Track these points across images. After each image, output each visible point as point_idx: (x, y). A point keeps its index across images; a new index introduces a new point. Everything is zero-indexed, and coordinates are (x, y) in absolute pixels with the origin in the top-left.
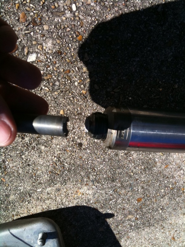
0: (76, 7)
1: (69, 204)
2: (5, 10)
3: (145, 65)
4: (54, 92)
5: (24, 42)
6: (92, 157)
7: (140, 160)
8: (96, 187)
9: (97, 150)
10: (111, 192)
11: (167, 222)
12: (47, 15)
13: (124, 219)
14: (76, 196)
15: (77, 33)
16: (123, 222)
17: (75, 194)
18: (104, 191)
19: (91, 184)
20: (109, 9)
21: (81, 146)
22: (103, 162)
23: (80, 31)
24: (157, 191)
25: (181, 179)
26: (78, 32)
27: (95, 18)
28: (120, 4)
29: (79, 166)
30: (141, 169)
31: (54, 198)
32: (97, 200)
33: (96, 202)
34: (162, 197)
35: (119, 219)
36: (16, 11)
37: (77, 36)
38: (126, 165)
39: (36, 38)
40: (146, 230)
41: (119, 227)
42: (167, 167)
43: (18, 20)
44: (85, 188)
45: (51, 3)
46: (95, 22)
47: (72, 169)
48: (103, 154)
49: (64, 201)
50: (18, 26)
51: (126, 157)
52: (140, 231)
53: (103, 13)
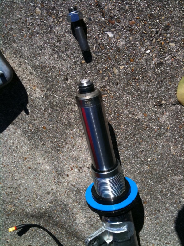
0: (149, 53)
1: (24, 83)
2: (133, 11)
3: (129, 104)
4: (94, 53)
5: (118, 27)
7: (70, 120)
8: (43, 98)
9: (67, 91)
10: (43, 108)
11: (36, 151)
12: (138, 37)
13: (28, 122)
14: (32, 86)
15: (134, 57)
16: (25, 122)
17: (33, 85)
19: (43, 93)
20: (154, 73)
21: (66, 80)
22: (61, 97)
23: (136, 59)
24: (54, 137)
25: (67, 149)
27: (146, 66)
28: (159, 78)
29: (53, 82)
31: (25, 73)
32: (34, 101)
34: (51, 142)
35: (27, 119)
36: (135, 18)
37: (132, 58)
38: (64, 112)
39: (122, 34)
40: (25, 139)
41: (21, 121)
42: (71, 138)
43: (130, 20)
44: (40, 91)
45: (146, 37)
46: (144, 66)
47: (49, 79)
48: (66, 96)
49: (25, 80)
50: (126, 21)
51: (69, 110)
52: (24, 135)
53: (151, 70)
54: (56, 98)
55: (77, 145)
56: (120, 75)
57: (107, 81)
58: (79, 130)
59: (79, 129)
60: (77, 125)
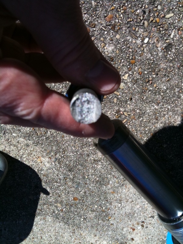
0: (148, 41)
1: (26, 161)
2: (103, 4)
3: (158, 115)
5: (96, 33)
6: (71, 143)
7: (100, 173)
8: (55, 165)
9: (79, 141)
10: (62, 177)
11: (80, 231)
12: (125, 30)
13: (53, 203)
16: (51, 205)
17: (36, 158)
18: (58, 172)
19: (53, 160)
20: (167, 61)
22: (75, 152)
23: (137, 57)
24: (93, 203)
25: (115, 210)
26: (135, 57)
27: (153, 59)
28: (176, 64)
29: (57, 141)
30: (96, 179)
31: (19, 149)
32: (47, 175)
33: (45, 175)
34: (92, 211)
35: (51, 200)
36: (109, 10)
37: (132, 59)
38: (88, 167)
39: (105, 37)
40: (61, 224)
41: (45, 206)
42: (113, 193)
43: (105, 17)
44: (47, 159)
45: (135, 25)
46: (151, 60)
47: (50, 139)
48: (80, 147)
49: (24, 156)
50: (102, 20)
51: (93, 162)
52: (57, 221)
53: (161, 60)
54: (70, 157)
55: (123, 198)
56: (129, 87)
57: (117, 103)
58: (117, 179)
59: (116, 177)
60: (111, 174)
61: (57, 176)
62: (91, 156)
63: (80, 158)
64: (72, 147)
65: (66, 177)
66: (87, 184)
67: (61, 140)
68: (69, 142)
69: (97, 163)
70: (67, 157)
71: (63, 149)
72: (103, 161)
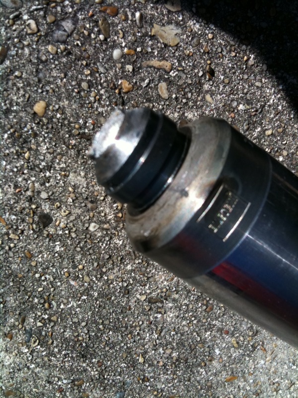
6: (62, 268)
7: (177, 334)
9: (84, 255)
10: (65, 381)
18: (47, 372)
19: (20, 340)
21: (46, 225)
22: (82, 294)
30: (170, 357)
33: (11, 391)
38: (138, 328)
42: (230, 381)
48: (94, 273)
51: (147, 308)
54: (70, 312)
58: (233, 335)
59: (227, 333)
60: (210, 328)
61: (48, 385)
62: (137, 290)
63: (104, 308)
64: (68, 282)
65: (78, 380)
66: (148, 380)
67: (26, 269)
68: (53, 266)
69: (160, 308)
70: (63, 315)
71: (41, 297)
72: (177, 296)
